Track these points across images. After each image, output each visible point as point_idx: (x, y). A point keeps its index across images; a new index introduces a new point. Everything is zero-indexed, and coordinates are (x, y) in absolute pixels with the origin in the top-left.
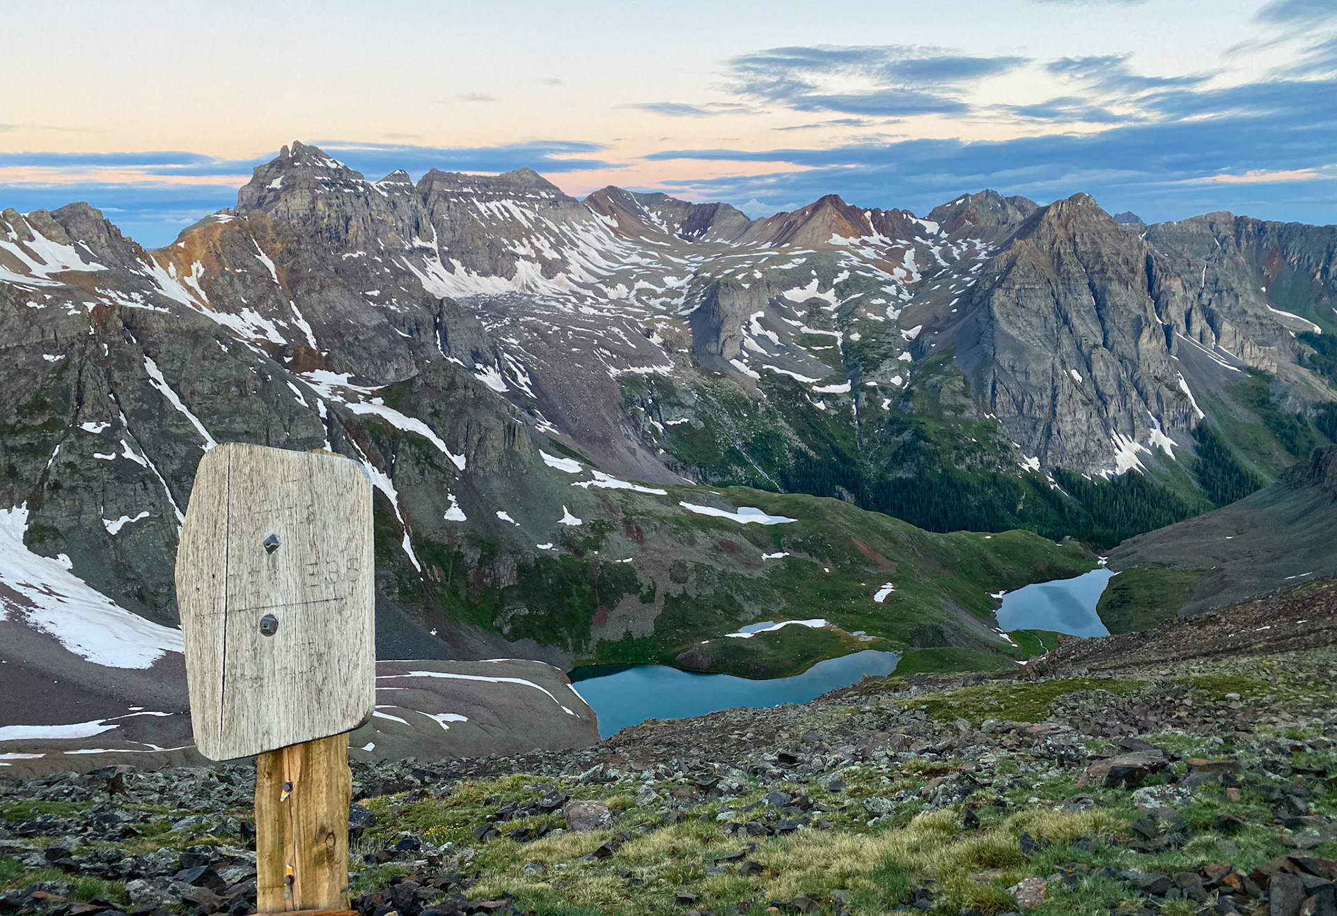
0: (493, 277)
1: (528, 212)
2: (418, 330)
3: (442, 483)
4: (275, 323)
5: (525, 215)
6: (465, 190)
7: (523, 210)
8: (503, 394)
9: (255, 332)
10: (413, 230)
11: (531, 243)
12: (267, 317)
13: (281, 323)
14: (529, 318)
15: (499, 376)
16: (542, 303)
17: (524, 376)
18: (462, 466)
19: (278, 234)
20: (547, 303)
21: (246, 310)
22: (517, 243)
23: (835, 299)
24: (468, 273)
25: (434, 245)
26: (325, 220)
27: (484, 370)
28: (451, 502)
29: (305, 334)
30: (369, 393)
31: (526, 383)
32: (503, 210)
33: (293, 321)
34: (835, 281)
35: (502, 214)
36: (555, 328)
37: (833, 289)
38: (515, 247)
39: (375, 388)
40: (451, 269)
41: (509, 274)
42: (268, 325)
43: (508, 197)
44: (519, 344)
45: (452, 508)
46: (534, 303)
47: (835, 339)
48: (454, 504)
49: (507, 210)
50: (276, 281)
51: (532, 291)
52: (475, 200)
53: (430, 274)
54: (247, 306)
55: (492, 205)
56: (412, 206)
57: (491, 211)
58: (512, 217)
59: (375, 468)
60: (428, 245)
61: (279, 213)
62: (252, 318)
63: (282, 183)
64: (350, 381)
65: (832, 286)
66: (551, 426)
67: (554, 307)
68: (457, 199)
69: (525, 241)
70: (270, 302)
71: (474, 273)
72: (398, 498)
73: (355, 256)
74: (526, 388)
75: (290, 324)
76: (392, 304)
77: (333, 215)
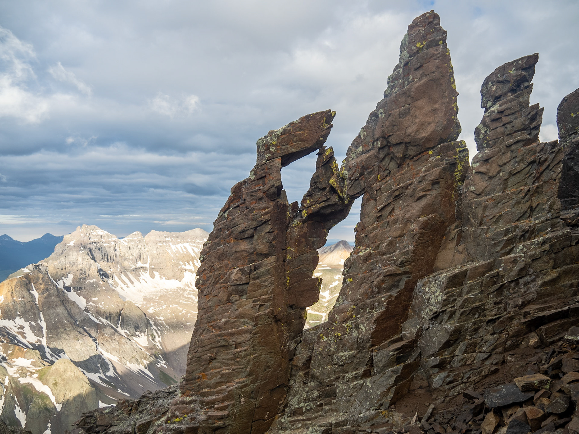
0: (172, 280)
1: (195, 248)
2: (110, 317)
3: (48, 417)
4: (30, 323)
5: (193, 250)
6: (167, 239)
7: (194, 248)
8: (144, 347)
9: (19, 328)
10: (138, 259)
11: (194, 264)
12: (27, 321)
13: (33, 323)
14: (175, 306)
15: (146, 338)
16: (186, 296)
17: (159, 337)
18: (59, 410)
19: (43, 281)
20: (189, 296)
21: (18, 318)
22: (187, 263)
23: (329, 295)
24: (161, 278)
25: (147, 265)
26: (81, 265)
27: (140, 335)
28: (48, 427)
29: (42, 328)
30: (34, 371)
31: (159, 341)
32: (183, 248)
33: (39, 322)
34: (331, 286)
35: (182, 250)
36: (184, 312)
37: (329, 291)
38: (185, 266)
39: (38, 368)
40: (153, 276)
41: (180, 278)
42: (26, 325)
43: (188, 242)
44: (164, 320)
45: (47, 430)
46: (183, 296)
47: (322, 317)
48: (49, 429)
49: (185, 248)
50: (37, 303)
51: (189, 287)
52: (171, 244)
53: (141, 280)
54: (19, 315)
55: (178, 246)
56: (138, 248)
57: (177, 249)
58: (187, 251)
59: (21, 410)
60: (144, 265)
61: (61, 263)
62: (20, 321)
63: (74, 244)
64: (32, 364)
65: (328, 289)
66: (165, 364)
67: (191, 298)
68: (162, 243)
69: (191, 263)
70: (30, 313)
71: (164, 278)
72: (26, 424)
73: (91, 281)
74: (158, 344)
75: (38, 324)
76: (101, 305)
77: (85, 263)
